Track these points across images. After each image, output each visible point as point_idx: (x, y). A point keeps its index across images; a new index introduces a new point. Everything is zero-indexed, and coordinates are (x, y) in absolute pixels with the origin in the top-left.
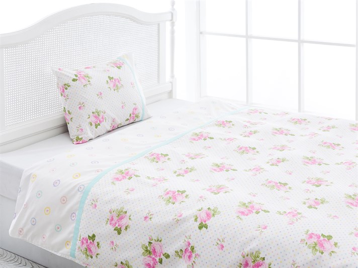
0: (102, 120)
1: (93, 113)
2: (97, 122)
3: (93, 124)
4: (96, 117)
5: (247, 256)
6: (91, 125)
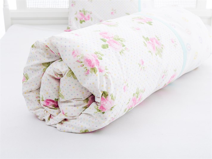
0: (87, 18)
1: (80, 11)
2: (82, 19)
3: (78, 19)
4: (82, 15)
6: (77, 19)
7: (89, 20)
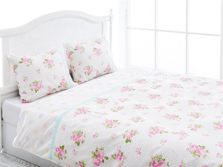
1: (86, 67)
3: (86, 73)
4: (88, 69)
5: (154, 158)
7: (41, 88)
